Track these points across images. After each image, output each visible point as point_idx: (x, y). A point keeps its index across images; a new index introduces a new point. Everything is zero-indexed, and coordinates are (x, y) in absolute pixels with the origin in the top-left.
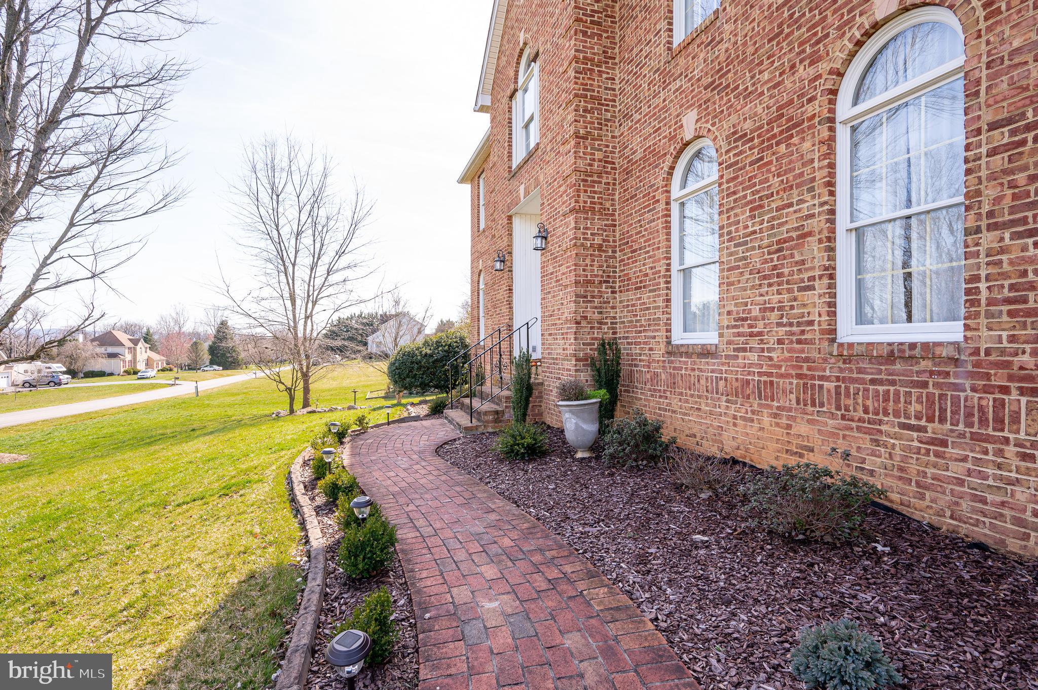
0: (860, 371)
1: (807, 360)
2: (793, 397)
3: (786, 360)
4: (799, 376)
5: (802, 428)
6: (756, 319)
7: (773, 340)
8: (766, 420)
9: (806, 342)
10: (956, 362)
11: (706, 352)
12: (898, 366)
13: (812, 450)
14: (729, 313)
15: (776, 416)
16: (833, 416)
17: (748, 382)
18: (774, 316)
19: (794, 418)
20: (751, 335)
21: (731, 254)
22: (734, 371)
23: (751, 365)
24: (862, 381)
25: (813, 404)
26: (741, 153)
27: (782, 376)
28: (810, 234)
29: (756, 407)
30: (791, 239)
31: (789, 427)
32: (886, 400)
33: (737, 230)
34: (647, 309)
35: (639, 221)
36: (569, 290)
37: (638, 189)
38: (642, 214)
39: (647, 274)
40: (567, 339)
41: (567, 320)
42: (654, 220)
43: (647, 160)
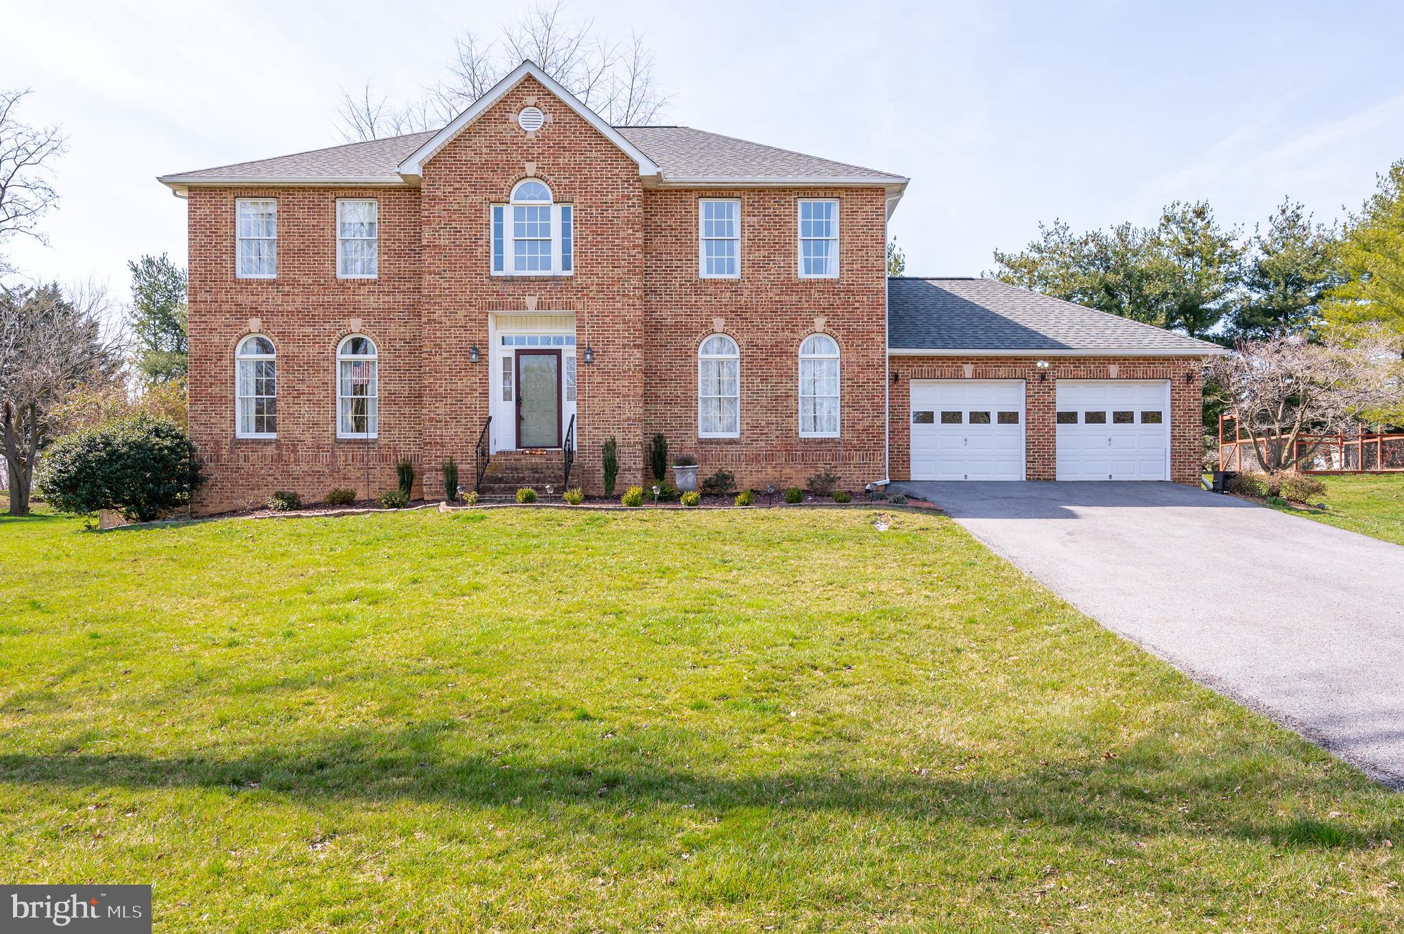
0: (811, 447)
1: (789, 444)
2: (784, 459)
3: (780, 444)
4: (785, 451)
5: (787, 470)
6: (764, 427)
7: (773, 437)
8: (770, 470)
9: (789, 437)
10: (839, 443)
11: (732, 442)
12: (823, 445)
13: (791, 478)
14: (747, 423)
15: (774, 467)
16: (800, 464)
17: (760, 455)
18: (774, 427)
19: (783, 468)
20: (761, 434)
21: (749, 397)
22: (752, 450)
23: (760, 447)
24: (811, 451)
25: (793, 461)
26: (755, 352)
27: (778, 451)
28: (790, 396)
29: (764, 465)
30: (782, 396)
31: (781, 471)
32: (820, 456)
33: (752, 386)
34: (678, 417)
35: (670, 363)
36: (631, 398)
37: (668, 343)
38: (673, 360)
39: (679, 397)
40: (629, 432)
41: (629, 419)
42: (686, 366)
43: (679, 329)
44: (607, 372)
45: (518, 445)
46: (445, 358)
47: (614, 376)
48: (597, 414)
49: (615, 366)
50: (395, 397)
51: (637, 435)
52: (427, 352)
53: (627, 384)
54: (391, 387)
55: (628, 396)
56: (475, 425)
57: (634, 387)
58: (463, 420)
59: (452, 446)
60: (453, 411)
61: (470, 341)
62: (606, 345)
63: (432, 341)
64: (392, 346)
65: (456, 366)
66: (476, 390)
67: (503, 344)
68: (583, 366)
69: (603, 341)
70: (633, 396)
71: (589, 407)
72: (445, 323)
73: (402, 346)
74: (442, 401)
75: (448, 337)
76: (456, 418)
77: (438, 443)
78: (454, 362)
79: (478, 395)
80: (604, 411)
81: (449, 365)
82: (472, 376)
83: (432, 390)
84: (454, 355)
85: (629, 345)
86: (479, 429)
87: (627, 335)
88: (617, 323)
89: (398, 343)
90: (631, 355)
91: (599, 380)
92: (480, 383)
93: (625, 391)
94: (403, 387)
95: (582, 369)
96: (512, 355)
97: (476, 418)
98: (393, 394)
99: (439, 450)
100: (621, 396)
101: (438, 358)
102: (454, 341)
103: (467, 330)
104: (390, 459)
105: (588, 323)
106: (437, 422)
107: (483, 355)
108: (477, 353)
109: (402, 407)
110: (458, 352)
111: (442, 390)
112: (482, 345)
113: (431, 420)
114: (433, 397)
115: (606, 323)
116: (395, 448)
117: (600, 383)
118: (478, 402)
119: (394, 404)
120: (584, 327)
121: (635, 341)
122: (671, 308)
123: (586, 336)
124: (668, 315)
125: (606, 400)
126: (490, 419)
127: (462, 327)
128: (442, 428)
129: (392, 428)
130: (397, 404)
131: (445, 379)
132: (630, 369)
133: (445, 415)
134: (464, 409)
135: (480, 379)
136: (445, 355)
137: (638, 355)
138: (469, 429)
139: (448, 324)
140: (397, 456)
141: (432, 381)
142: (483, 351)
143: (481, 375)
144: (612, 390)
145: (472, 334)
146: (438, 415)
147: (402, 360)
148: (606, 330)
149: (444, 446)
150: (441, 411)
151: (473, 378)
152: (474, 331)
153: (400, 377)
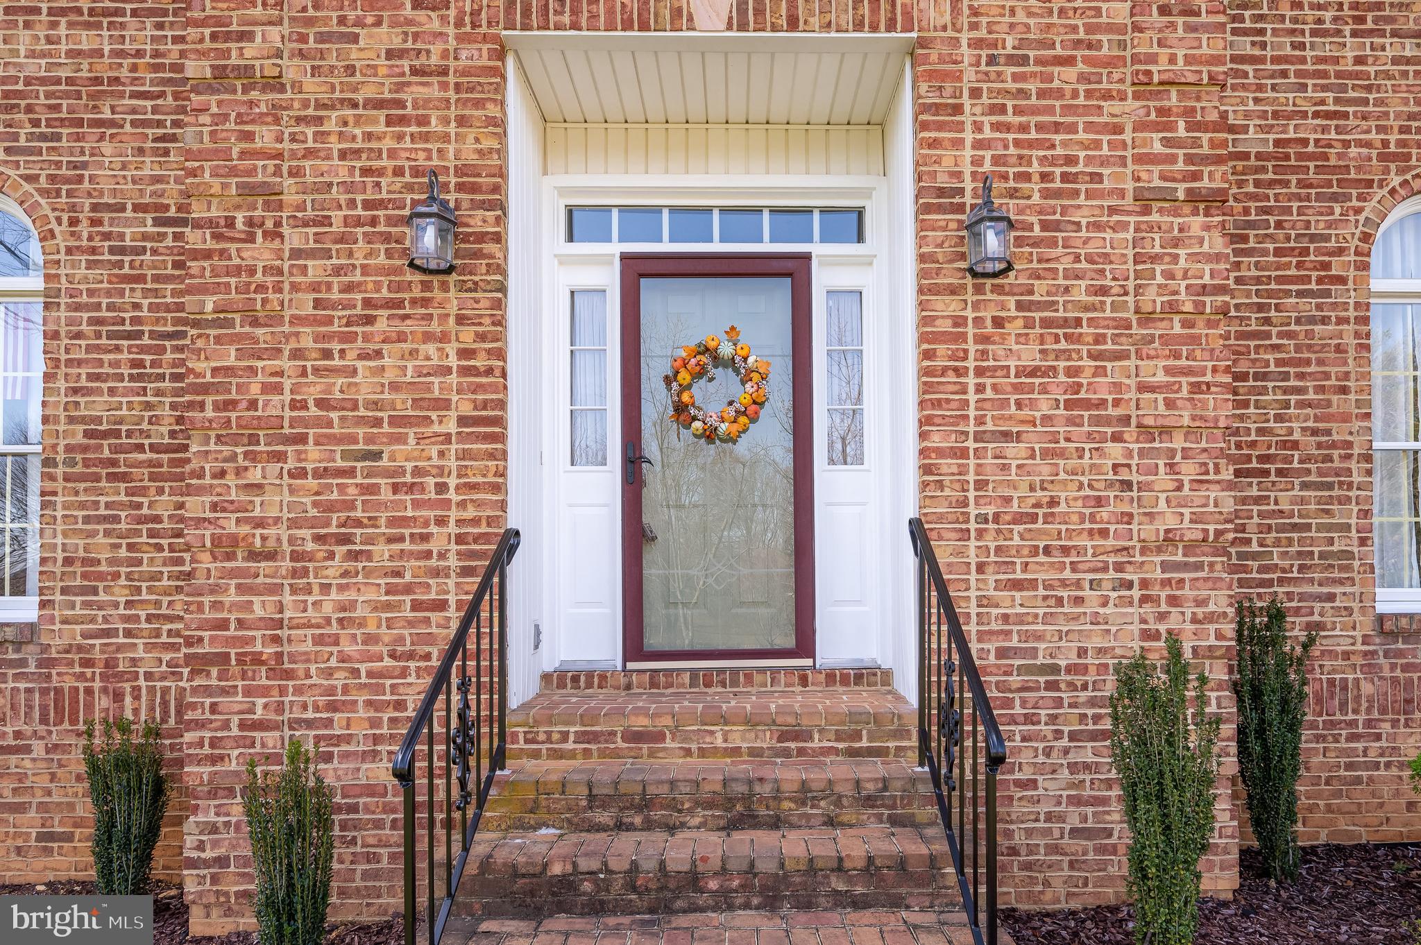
34: (1295, 527)
35: (1260, 308)
36: (1178, 443)
37: (1251, 225)
38: (1270, 294)
39: (1295, 445)
40: (1173, 601)
41: (1169, 539)
42: (1324, 321)
43: (1295, 170)
44: (1065, 322)
45: (634, 646)
46: (296, 253)
47: (1099, 339)
48: (1018, 519)
49: (1104, 291)
50: (116, 449)
51: (1211, 618)
52: (211, 223)
53: (1161, 377)
54: (97, 406)
55: (1166, 431)
56: (436, 573)
57: (1196, 388)
58: (382, 551)
59: (329, 673)
60: (330, 507)
61: (416, 172)
62: (1058, 194)
63: (233, 172)
64: (107, 236)
65: (349, 288)
66: (444, 404)
67: (570, 238)
68: (953, 291)
69: (1044, 177)
70: (1189, 432)
71: (980, 485)
72: (297, 86)
73: (145, 237)
74: (280, 457)
75: (310, 153)
76: (345, 540)
77: (257, 660)
78: (338, 271)
79: (451, 427)
80: (1053, 502)
81: (315, 287)
82: (428, 337)
83: (230, 405)
84: (342, 239)
85: (1167, 197)
86: (456, 591)
87: (1158, 148)
88: (1107, 96)
89: (128, 223)
90: (1176, 243)
91: (1029, 355)
92: (465, 371)
93: (1154, 409)
94: (148, 406)
95: (946, 306)
96: (610, 279)
97: (440, 539)
98: (105, 435)
99: (265, 691)
100: (1130, 432)
101: (260, 253)
102: (341, 171)
103: (403, 120)
104: (89, 707)
105: (975, 93)
106: (253, 556)
107: (481, 237)
108: (448, 221)
109: (143, 491)
110: (358, 222)
111: (275, 406)
112: (474, 188)
113: (225, 547)
114: (235, 440)
115: (1060, 94)
116: (110, 664)
117: (1034, 372)
118: (452, 464)
119: (112, 477)
120: (958, 109)
121: (1196, 176)
122: (1260, 88)
123: (968, 153)
124: (1247, 115)
125: (1062, 454)
126: (509, 543)
127: (379, 104)
128: (276, 589)
129: (101, 577)
130: (124, 477)
131: (297, 354)
132: (1172, 308)
133: (294, 523)
134: (386, 495)
135: (465, 353)
136: (294, 238)
137: (1216, 243)
138: (408, 589)
139: (313, 87)
140: (118, 697)
141: (231, 361)
142: (479, 221)
143: (467, 335)
144: (1087, 404)
145: (425, 137)
146: (260, 523)
147: (146, 293)
148: (1057, 128)
149: (289, 675)
150: (273, 503)
151: (431, 348)
152: (435, 125)
153: (139, 364)
